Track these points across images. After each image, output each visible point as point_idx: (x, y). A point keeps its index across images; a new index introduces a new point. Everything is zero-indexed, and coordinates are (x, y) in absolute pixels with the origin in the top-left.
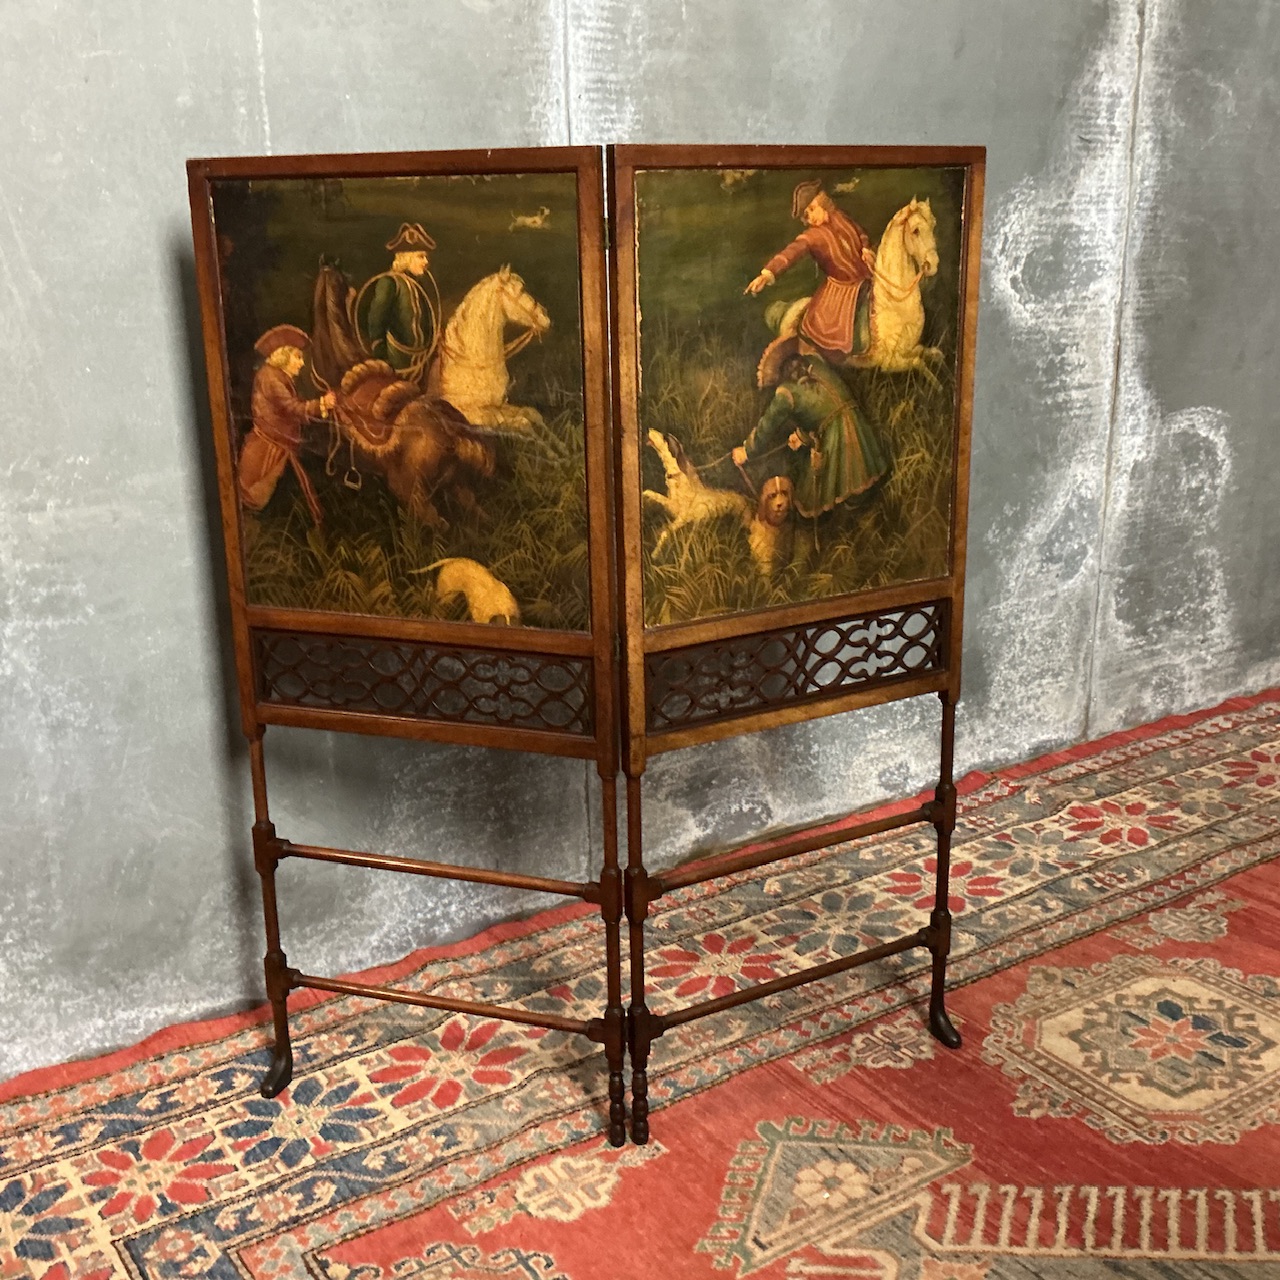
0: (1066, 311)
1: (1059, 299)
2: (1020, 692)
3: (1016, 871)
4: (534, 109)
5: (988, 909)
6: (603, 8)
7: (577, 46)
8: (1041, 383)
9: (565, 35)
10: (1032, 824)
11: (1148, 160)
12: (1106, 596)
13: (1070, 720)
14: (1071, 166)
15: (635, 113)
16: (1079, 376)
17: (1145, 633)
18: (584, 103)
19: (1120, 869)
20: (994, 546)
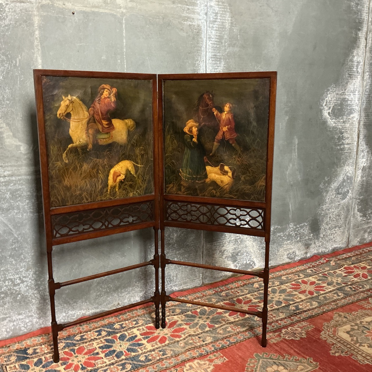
0: (344, 122)
1: (342, 119)
2: (329, 232)
3: (329, 284)
4: (197, 62)
5: (321, 295)
6: (217, 36)
7: (209, 45)
8: (336, 142)
9: (206, 43)
10: (333, 271)
11: (368, 81)
12: (354, 205)
13: (344, 241)
14: (346, 82)
15: (224, 64)
16: (347, 141)
17: (366, 216)
18: (210, 61)
19: (360, 285)
20: (322, 189)
